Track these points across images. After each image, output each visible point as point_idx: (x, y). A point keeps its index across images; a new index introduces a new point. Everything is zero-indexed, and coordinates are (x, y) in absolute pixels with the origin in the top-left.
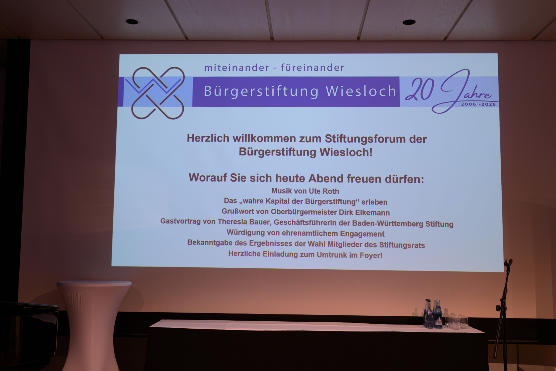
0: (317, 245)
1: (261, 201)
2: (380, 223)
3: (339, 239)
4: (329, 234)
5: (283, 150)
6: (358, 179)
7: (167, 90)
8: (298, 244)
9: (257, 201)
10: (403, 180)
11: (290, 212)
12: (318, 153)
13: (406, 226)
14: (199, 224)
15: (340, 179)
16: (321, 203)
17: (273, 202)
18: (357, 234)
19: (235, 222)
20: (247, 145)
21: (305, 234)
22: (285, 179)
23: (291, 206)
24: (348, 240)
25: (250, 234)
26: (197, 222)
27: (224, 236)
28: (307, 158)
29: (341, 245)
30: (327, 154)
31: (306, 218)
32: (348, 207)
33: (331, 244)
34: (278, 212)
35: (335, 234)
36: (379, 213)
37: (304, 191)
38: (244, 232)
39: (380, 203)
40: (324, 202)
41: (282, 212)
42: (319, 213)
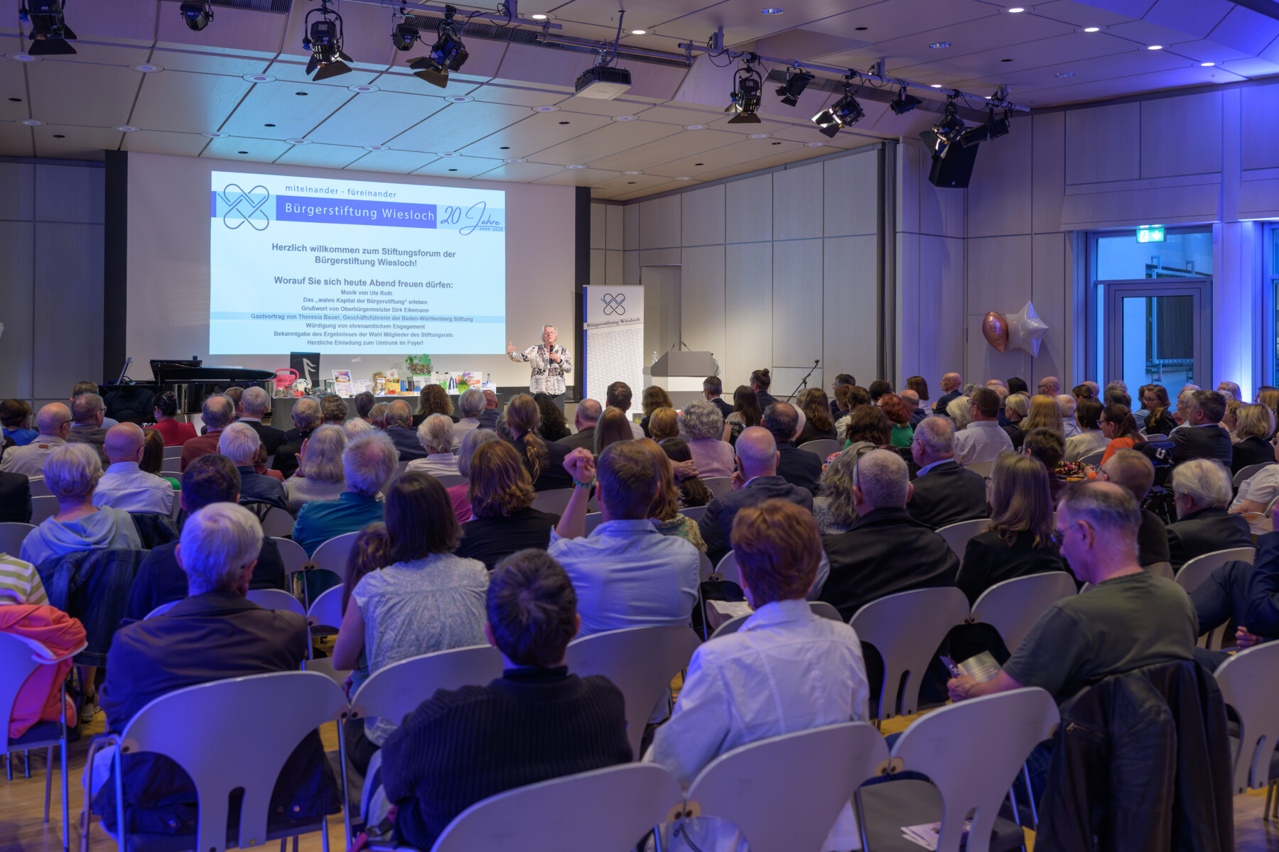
0: (376, 335)
1: (333, 301)
2: (422, 318)
3: (392, 331)
4: (385, 327)
5: (350, 260)
6: (406, 284)
7: (254, 205)
8: (362, 335)
9: (330, 300)
10: (438, 285)
11: (355, 309)
12: (377, 263)
13: (441, 320)
14: (283, 319)
15: (393, 284)
16: (379, 302)
17: (342, 301)
18: (405, 327)
19: (312, 317)
20: (321, 254)
21: (367, 327)
22: (351, 283)
23: (356, 305)
24: (399, 331)
25: (324, 327)
26: (282, 317)
27: (303, 329)
28: (368, 266)
29: (393, 335)
30: (383, 264)
31: (368, 314)
32: (398, 306)
33: (386, 335)
34: (346, 309)
35: (388, 326)
36: (421, 311)
37: (366, 293)
38: (320, 326)
39: (422, 303)
40: (381, 302)
41: (349, 309)
42: (377, 310)
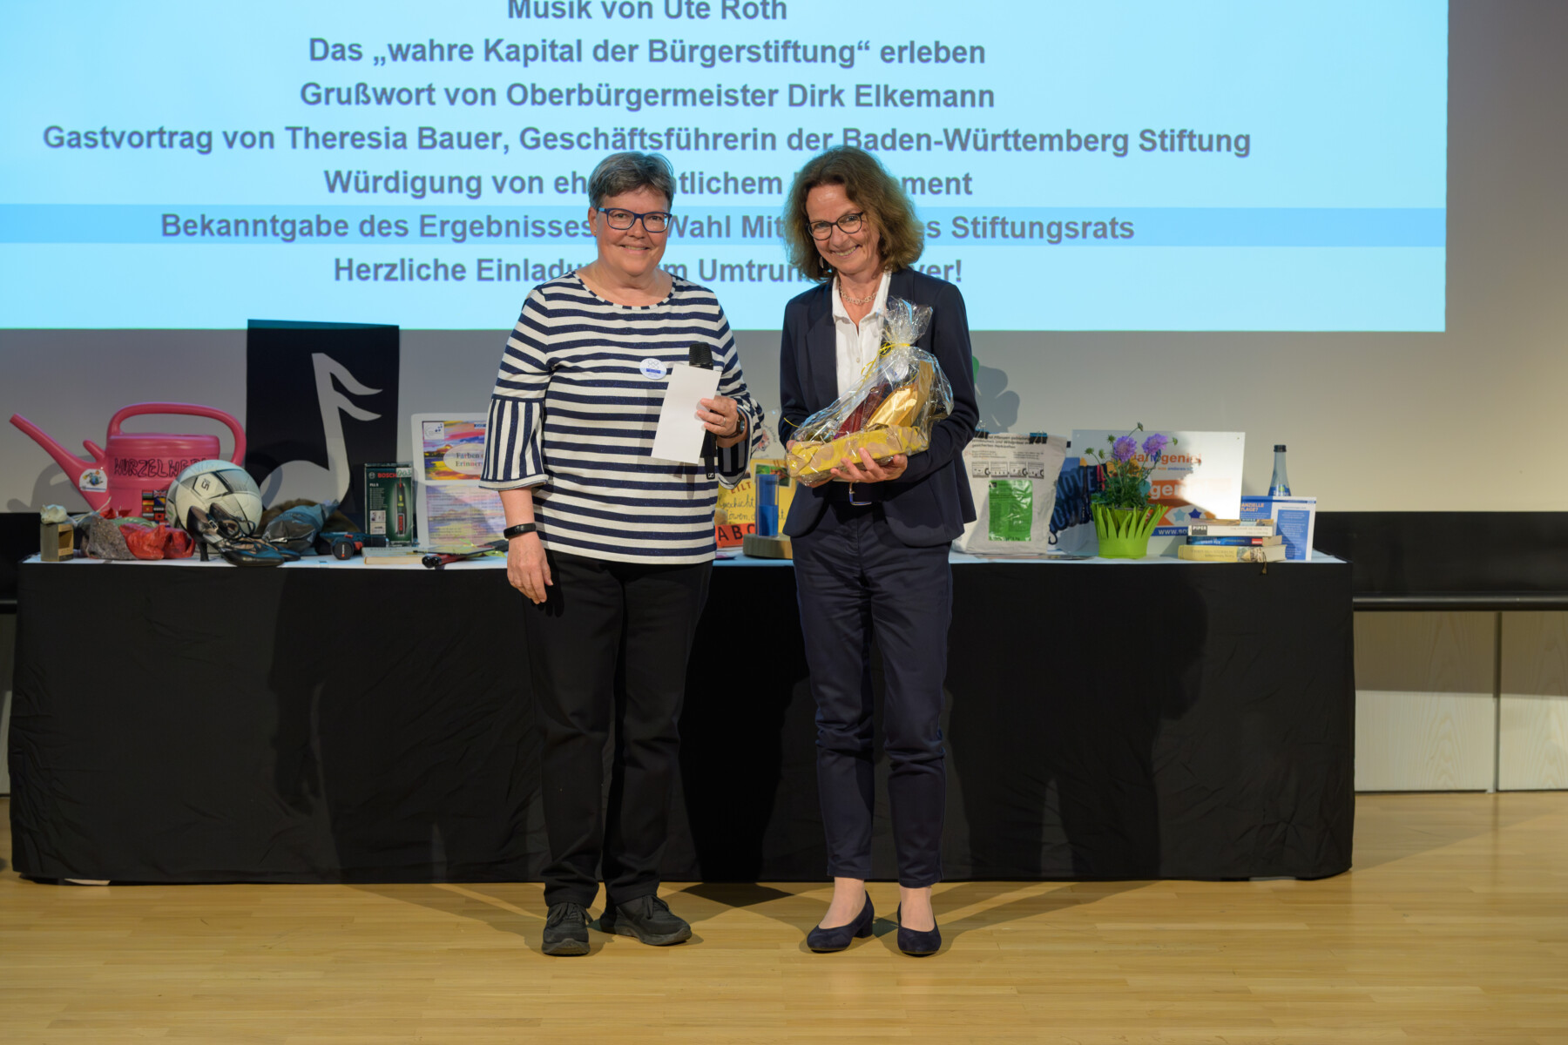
0: (699, 231)
1: (465, 52)
4: (747, 185)
9: (448, 52)
11: (584, 96)
13: (1061, 148)
14: (207, 149)
16: (713, 56)
17: (514, 53)
19: (357, 140)
23: (589, 73)
27: (313, 198)
32: (824, 74)
33: (753, 228)
34: (535, 96)
35: (772, 183)
36: (953, 99)
37: (644, 8)
38: (395, 183)
39: (958, 54)
40: (725, 53)
41: (553, 97)
42: (705, 97)
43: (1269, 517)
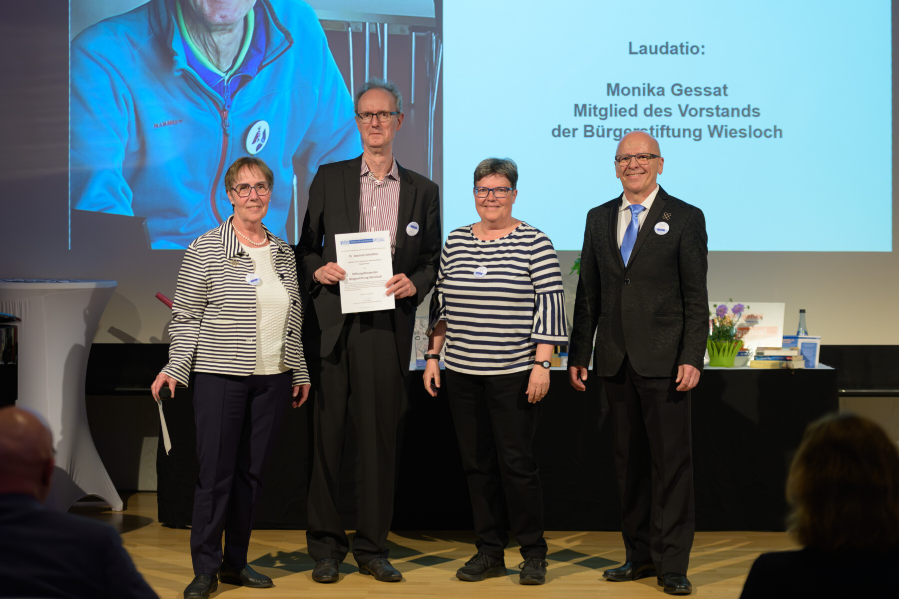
43: (796, 346)
